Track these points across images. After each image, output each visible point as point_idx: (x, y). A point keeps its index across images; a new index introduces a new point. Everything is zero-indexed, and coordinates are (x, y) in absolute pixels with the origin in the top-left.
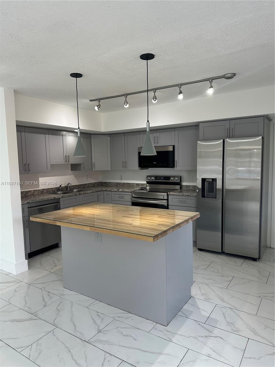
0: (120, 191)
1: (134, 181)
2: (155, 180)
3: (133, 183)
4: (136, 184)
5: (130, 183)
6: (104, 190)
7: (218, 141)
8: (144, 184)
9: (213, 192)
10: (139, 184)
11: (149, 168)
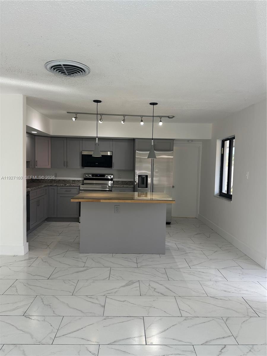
0: (67, 186)
1: (70, 178)
2: (92, 176)
3: (69, 180)
4: (72, 180)
5: (66, 180)
6: (50, 185)
7: (147, 152)
8: (80, 180)
9: (144, 184)
10: (75, 180)
11: (85, 168)
